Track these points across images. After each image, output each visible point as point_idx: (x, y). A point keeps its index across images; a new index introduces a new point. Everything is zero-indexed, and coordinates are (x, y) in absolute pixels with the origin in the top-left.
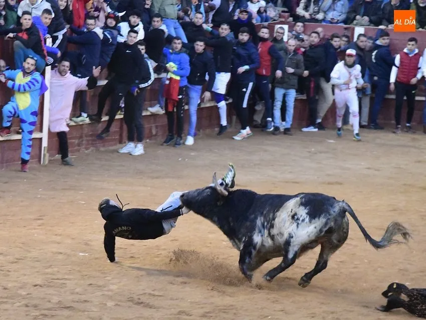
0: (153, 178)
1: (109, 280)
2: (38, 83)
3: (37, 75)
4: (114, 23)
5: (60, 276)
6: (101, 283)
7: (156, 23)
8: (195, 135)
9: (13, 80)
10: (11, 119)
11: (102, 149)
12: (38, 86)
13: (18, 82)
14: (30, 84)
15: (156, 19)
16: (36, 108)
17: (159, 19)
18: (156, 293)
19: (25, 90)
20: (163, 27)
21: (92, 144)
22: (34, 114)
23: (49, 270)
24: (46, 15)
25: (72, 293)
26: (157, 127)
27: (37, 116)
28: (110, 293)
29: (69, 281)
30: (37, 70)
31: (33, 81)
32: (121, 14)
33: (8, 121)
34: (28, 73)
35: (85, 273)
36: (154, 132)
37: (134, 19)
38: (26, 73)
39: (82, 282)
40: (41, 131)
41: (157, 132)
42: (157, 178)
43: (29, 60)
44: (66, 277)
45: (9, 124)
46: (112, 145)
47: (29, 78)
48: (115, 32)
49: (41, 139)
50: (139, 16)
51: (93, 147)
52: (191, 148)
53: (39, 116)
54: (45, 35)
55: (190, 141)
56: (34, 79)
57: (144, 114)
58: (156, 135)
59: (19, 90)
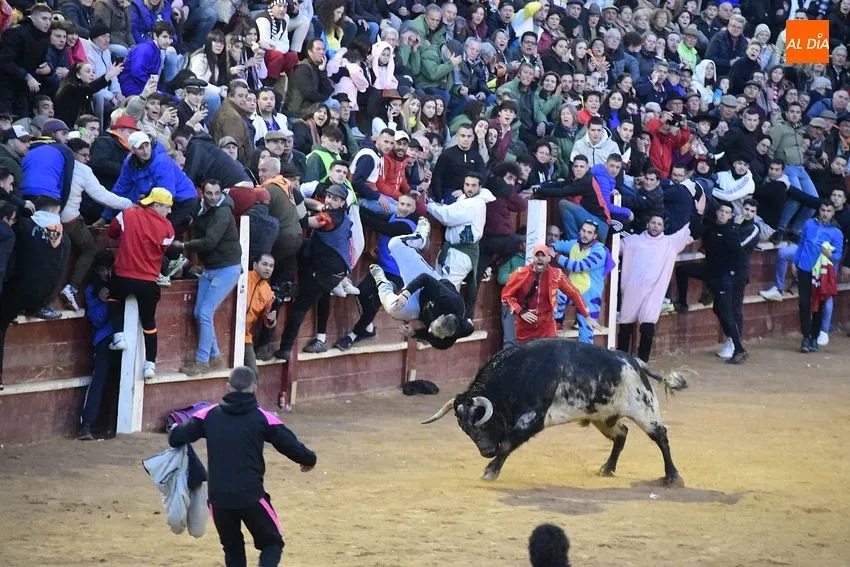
0: (768, 392)
1: (708, 540)
2: (601, 258)
3: (600, 248)
4: (707, 168)
5: (636, 533)
6: (696, 543)
7: (774, 171)
8: (830, 332)
9: (567, 255)
10: (564, 307)
11: (693, 350)
12: (601, 263)
13: (573, 258)
14: (589, 261)
15: (775, 166)
16: (599, 292)
17: (780, 166)
18: (779, 560)
19: (582, 269)
20: (784, 179)
21: (679, 343)
22: (596, 301)
23: (622, 524)
24: (613, 162)
25: (654, 558)
26: (773, 319)
27: (599, 304)
28: (710, 559)
29: (650, 540)
30: (599, 239)
31: (592, 256)
32: (718, 157)
33: (559, 311)
34: (587, 244)
35: (672, 529)
36: (769, 325)
37: (740, 166)
38: (582, 246)
39: (669, 541)
40: (606, 325)
41: (773, 327)
42: (774, 392)
43: (587, 227)
44: (646, 534)
45: (560, 316)
46: (708, 345)
47: (587, 252)
48: (710, 183)
49: (606, 337)
50: (747, 161)
51: (680, 346)
52: (826, 350)
53: (603, 304)
54: (611, 190)
55: (823, 339)
56: (594, 253)
57: (747, 300)
58: (771, 331)
59: (574, 270)
